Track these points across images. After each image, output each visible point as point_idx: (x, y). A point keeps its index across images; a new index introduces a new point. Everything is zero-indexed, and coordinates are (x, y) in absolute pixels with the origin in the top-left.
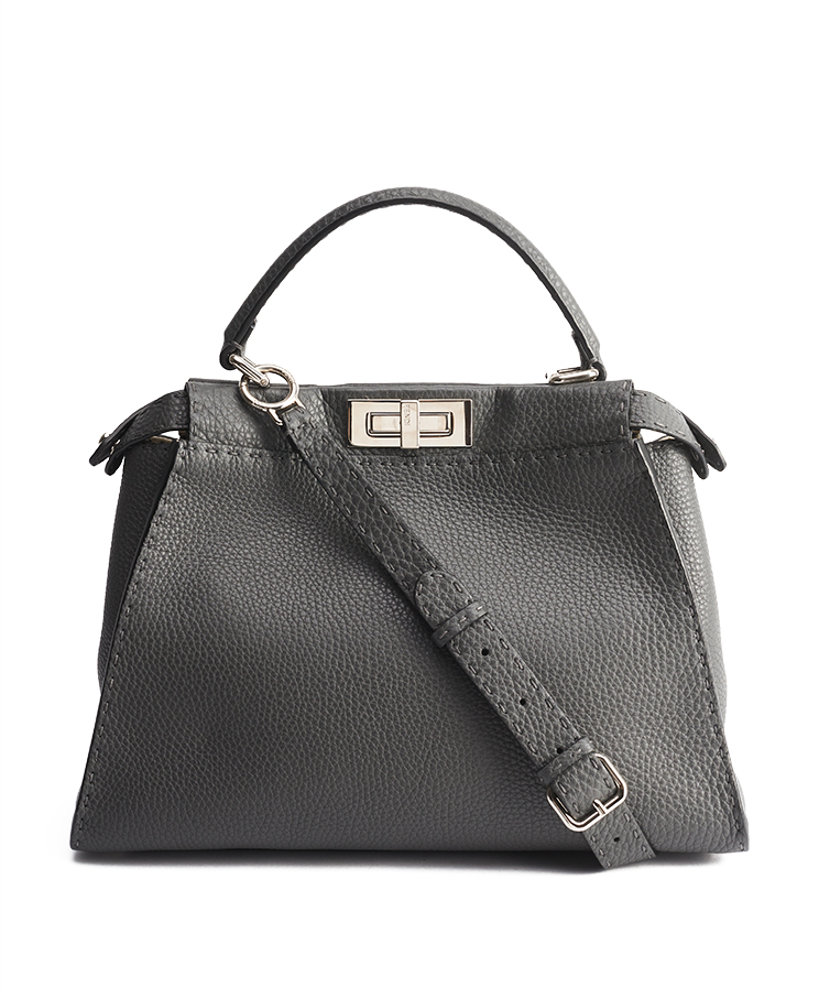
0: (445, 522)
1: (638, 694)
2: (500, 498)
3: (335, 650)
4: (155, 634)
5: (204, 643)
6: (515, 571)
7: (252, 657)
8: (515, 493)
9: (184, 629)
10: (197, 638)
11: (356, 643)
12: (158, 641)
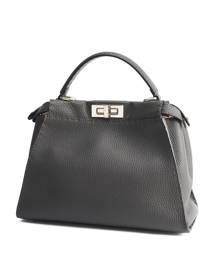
0: (114, 138)
1: (158, 187)
2: (129, 132)
3: (79, 171)
4: (36, 164)
5: (48, 167)
6: (130, 152)
7: (59, 171)
8: (133, 130)
9: (43, 163)
10: (46, 166)
11: (85, 169)
12: (37, 166)
